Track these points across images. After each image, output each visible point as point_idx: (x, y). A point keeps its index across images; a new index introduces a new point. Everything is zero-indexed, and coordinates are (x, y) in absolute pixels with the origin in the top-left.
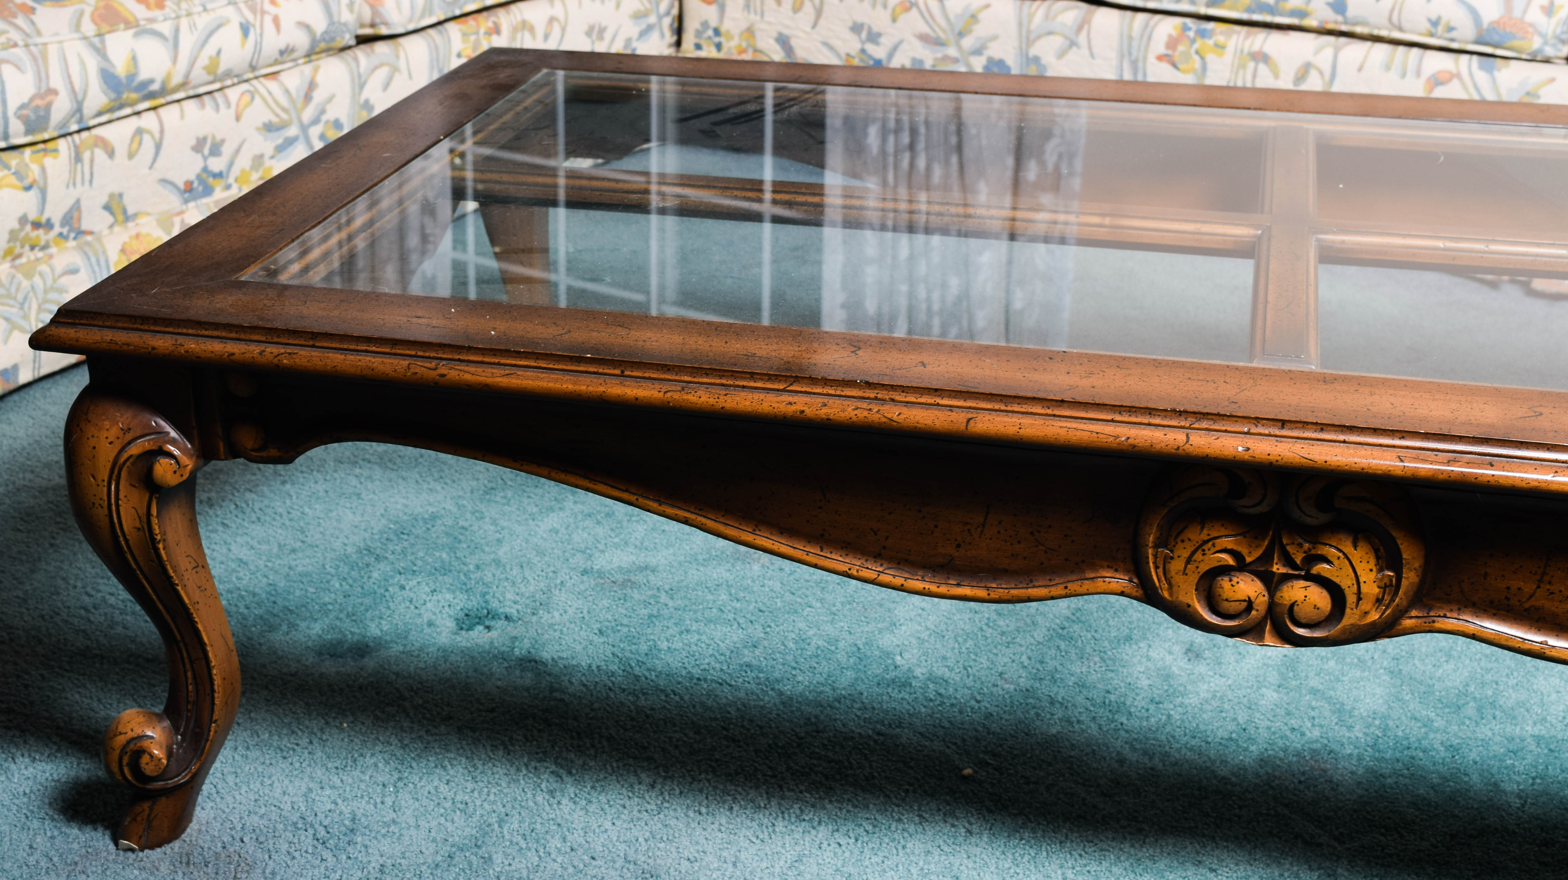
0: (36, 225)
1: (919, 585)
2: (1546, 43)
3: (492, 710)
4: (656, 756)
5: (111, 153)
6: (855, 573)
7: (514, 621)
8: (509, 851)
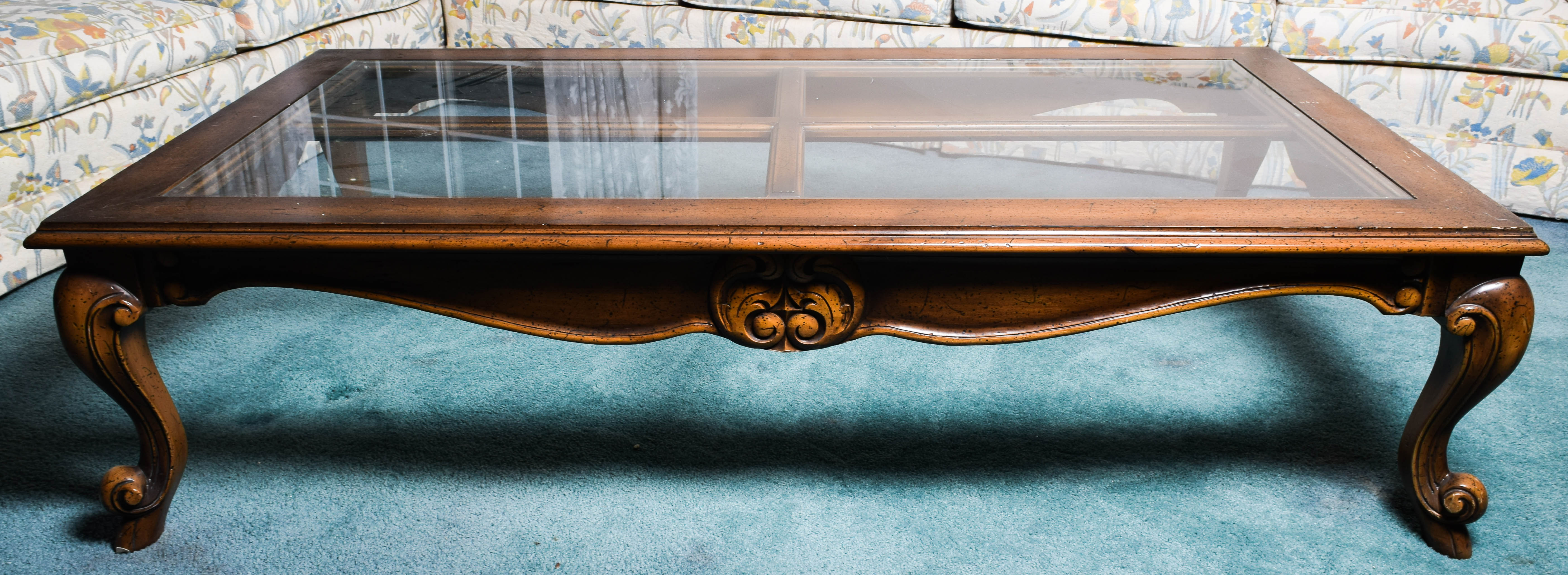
0: (30, 178)
1: (591, 338)
2: (937, 16)
3: (352, 444)
4: (453, 458)
5: (77, 130)
6: (553, 335)
7: (363, 391)
8: (366, 523)
